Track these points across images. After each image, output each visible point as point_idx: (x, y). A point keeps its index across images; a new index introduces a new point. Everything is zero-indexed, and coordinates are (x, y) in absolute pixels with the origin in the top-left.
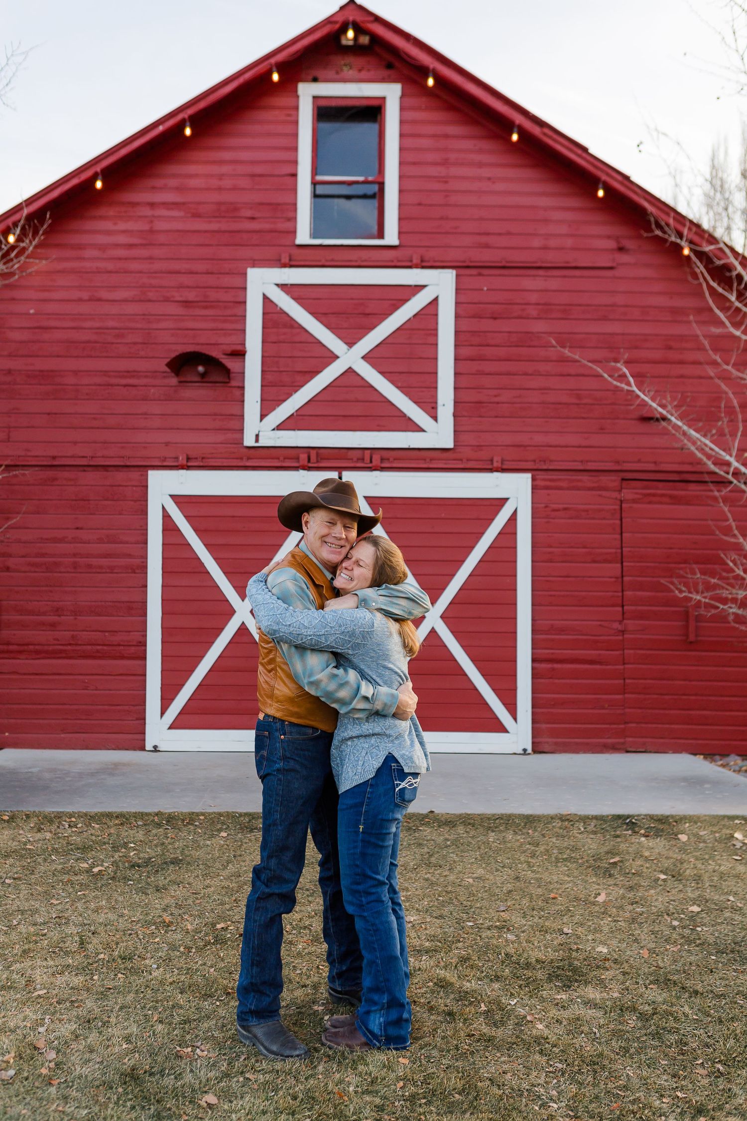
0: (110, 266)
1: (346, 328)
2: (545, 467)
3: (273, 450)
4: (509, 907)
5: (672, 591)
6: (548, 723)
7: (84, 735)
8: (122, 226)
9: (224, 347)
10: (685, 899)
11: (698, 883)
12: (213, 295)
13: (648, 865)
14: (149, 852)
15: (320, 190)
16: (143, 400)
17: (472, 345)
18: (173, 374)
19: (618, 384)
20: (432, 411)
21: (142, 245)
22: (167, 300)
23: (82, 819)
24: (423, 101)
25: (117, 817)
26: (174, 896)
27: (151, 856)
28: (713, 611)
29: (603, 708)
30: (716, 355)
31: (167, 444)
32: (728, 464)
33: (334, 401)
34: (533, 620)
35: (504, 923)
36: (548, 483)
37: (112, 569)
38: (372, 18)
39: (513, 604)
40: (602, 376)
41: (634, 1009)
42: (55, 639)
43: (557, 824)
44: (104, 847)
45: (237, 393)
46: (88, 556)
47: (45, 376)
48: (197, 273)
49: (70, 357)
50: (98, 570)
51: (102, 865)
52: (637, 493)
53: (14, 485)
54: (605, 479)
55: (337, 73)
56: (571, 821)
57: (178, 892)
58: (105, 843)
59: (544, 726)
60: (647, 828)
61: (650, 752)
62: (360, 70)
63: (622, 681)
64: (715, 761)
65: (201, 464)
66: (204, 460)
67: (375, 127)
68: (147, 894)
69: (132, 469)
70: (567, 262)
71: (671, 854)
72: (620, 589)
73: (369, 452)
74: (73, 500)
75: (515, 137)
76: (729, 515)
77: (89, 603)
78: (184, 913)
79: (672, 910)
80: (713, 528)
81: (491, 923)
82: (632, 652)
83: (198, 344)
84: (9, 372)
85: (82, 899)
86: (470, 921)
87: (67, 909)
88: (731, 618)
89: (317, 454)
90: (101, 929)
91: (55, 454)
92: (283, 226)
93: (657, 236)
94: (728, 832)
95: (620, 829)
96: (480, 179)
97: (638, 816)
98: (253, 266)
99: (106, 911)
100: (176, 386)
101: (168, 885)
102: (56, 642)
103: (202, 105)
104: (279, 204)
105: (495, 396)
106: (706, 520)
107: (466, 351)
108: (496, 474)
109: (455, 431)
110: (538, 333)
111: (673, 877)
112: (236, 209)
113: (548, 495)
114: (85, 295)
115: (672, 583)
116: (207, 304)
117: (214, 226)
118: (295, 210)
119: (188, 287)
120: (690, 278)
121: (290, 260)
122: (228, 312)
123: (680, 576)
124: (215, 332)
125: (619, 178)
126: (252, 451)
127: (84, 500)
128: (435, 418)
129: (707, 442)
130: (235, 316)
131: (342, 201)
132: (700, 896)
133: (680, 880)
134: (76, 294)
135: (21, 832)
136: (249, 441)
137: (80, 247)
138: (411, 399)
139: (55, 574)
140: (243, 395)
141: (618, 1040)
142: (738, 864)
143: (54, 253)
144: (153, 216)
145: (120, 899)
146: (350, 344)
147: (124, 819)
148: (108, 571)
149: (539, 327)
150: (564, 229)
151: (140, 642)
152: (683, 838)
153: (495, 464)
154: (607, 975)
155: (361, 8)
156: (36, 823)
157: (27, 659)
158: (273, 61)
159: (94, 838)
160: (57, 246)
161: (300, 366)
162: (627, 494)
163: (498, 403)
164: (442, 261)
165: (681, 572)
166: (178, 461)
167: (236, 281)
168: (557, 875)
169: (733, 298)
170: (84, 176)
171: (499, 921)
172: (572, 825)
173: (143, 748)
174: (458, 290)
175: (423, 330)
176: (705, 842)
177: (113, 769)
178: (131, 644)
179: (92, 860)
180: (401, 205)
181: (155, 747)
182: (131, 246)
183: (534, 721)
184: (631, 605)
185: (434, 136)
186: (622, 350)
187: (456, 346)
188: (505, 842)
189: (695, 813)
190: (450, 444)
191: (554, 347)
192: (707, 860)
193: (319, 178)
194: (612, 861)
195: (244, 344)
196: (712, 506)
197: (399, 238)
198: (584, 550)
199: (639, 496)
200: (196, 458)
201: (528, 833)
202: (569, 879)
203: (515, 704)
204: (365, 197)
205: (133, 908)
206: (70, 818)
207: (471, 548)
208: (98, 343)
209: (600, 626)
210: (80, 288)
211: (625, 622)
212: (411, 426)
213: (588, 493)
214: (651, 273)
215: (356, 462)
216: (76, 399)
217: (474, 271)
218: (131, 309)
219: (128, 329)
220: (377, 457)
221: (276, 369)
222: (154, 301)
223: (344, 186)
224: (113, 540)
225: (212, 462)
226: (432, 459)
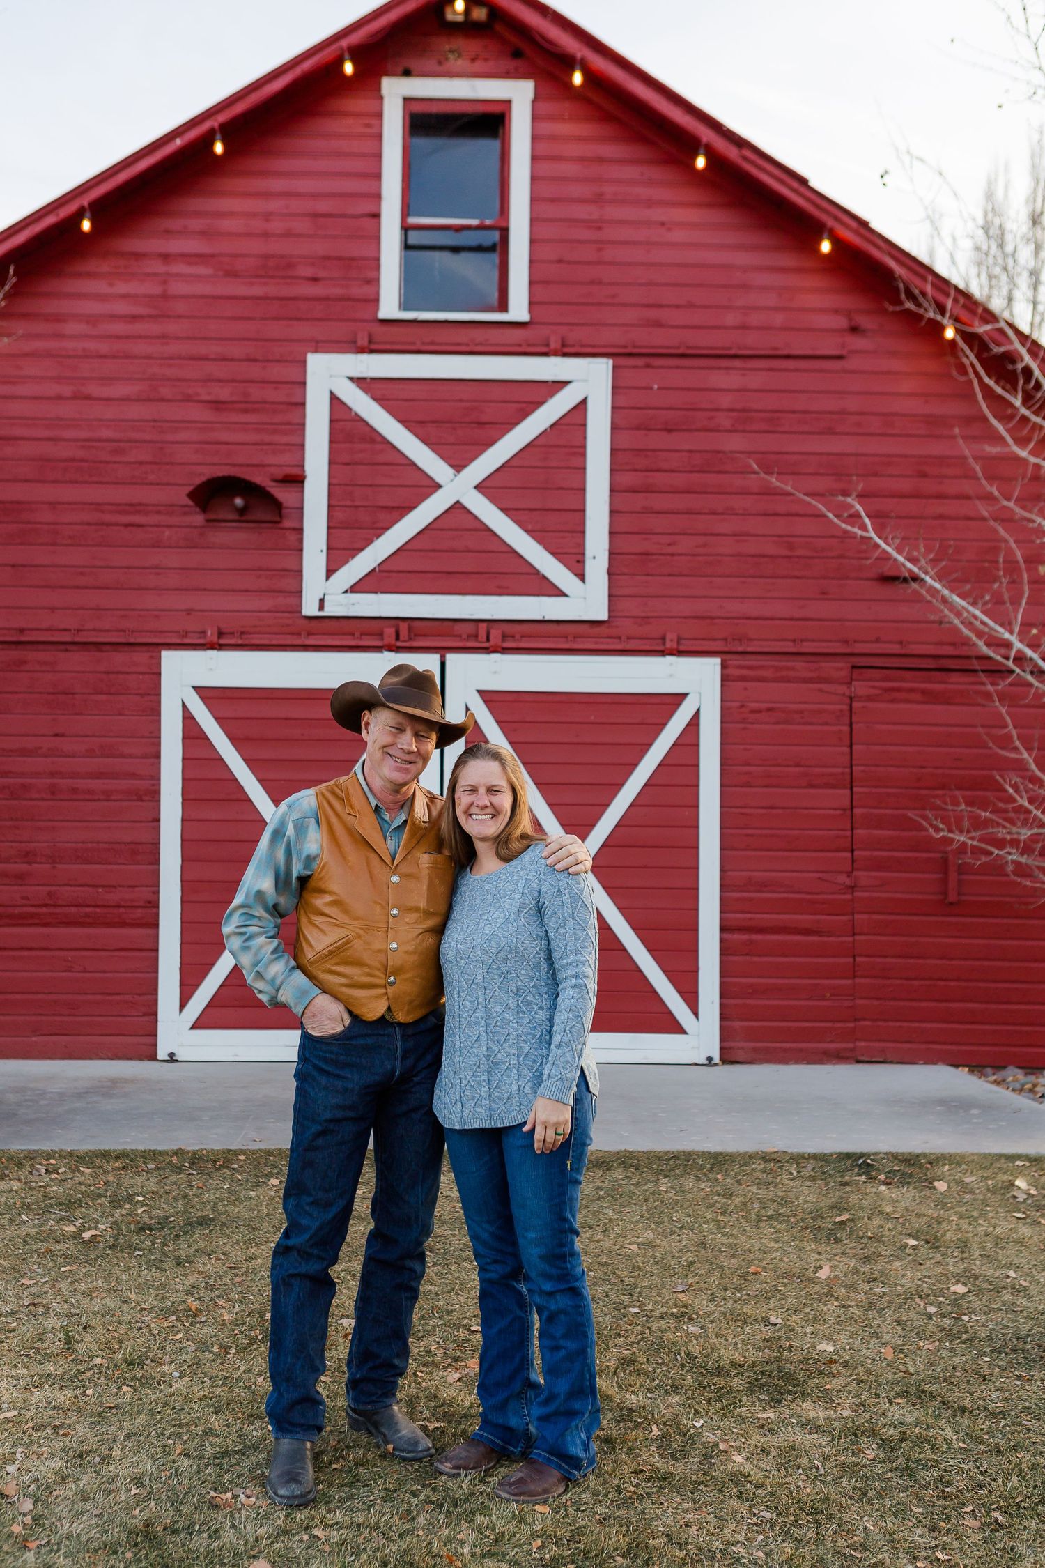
0: (104, 347)
1: (452, 444)
2: (740, 649)
3: (344, 622)
4: (691, 1285)
5: (925, 830)
6: (742, 1020)
7: (65, 1038)
8: (121, 288)
9: (272, 470)
10: (945, 1275)
11: (963, 1252)
12: (256, 393)
13: (890, 1226)
14: (165, 1208)
15: (414, 238)
16: (154, 547)
17: (636, 470)
18: (198, 509)
19: (849, 528)
20: (577, 567)
21: (150, 316)
22: (188, 399)
23: (66, 1161)
24: (566, 107)
25: (117, 1157)
26: (203, 1273)
27: (168, 1214)
28: (984, 859)
29: (823, 998)
30: (991, 486)
31: (189, 612)
32: (1008, 645)
33: (433, 550)
34: (722, 870)
35: (684, 1310)
36: (745, 672)
37: (107, 795)
39: (693, 847)
40: (825, 516)
41: (873, 1433)
42: (22, 898)
43: (759, 1165)
44: (99, 1201)
45: (292, 537)
46: (74, 775)
47: (9, 509)
48: (232, 360)
49: (45, 481)
50: (87, 797)
51: (96, 1228)
52: (873, 687)
54: (828, 667)
55: (440, 63)
56: (779, 1161)
57: (209, 1266)
58: (99, 1196)
59: (737, 1024)
60: (889, 1172)
61: (891, 1062)
62: (473, 60)
63: (851, 960)
64: (986, 1076)
65: (240, 642)
66: (243, 636)
67: (495, 144)
68: (163, 1270)
69: (137, 648)
70: (776, 349)
71: (923, 1210)
72: (849, 827)
73: (485, 625)
74: (48, 693)
75: (701, 162)
76: (1008, 720)
77: (74, 845)
78: (218, 1297)
79: (926, 1291)
80: (985, 737)
81: (665, 1310)
82: (865, 917)
83: (235, 465)
85: (67, 1277)
86: (634, 1307)
87: (46, 1293)
88: (1010, 868)
89: (410, 629)
90: (96, 1321)
91: (23, 625)
92: (358, 291)
93: (908, 311)
94: (1006, 1178)
95: (849, 1173)
96: (648, 224)
97: (876, 1154)
98: (316, 351)
99: (104, 1294)
100: (203, 527)
101: (194, 1255)
102: (24, 902)
103: (239, 108)
104: (352, 259)
105: (669, 545)
106: (974, 726)
107: (628, 479)
108: (669, 659)
109: (610, 596)
110: (731, 452)
111: (928, 1242)
112: (290, 266)
113: (746, 689)
114: (67, 390)
115: (925, 818)
116: (248, 406)
117: (258, 291)
118: (377, 268)
119: (220, 381)
120: (954, 373)
121: (370, 342)
122: (279, 418)
123: (935, 808)
124: (259, 447)
125: (853, 224)
126: (314, 623)
127: (67, 694)
128: (581, 576)
129: (977, 613)
131: (446, 256)
132: (966, 1270)
133: (937, 1248)
134: (53, 389)
136: (309, 608)
137: (58, 318)
138: (546, 548)
139: (24, 802)
140: (301, 541)
141: (851, 1478)
142: (1020, 1225)
143: (20, 328)
144: (168, 274)
145: (124, 1277)
146: (458, 467)
147: (128, 1160)
148: (102, 797)
149: (734, 443)
150: (771, 300)
151: (150, 902)
152: (941, 1186)
153: (668, 645)
154: (833, 1384)
158: (344, 43)
159: (83, 1188)
160: (26, 316)
161: (384, 500)
162: (859, 688)
163: (673, 555)
164: (594, 346)
165: (938, 802)
166: (205, 637)
167: (291, 373)
168: (759, 1239)
169: (1017, 402)
170: (64, 213)
171: (676, 1306)
172: (781, 1168)
173: (153, 1057)
174: (615, 388)
175: (564, 446)
176: (972, 1192)
177: (110, 1088)
178: (137, 904)
179: (81, 1221)
180: (532, 262)
181: (171, 1055)
182: (135, 318)
183: (723, 1017)
184: (864, 850)
185: (581, 159)
186: (854, 478)
187: (612, 471)
188: (683, 1192)
189: (959, 1151)
190: (603, 616)
191: (755, 473)
192: (976, 1219)
193: (413, 220)
194: (838, 1219)
195: (302, 466)
196: (983, 706)
197: (530, 311)
198: (797, 769)
199: (877, 692)
200: (232, 633)
201: (717, 1179)
202: (777, 1246)
203: (696, 993)
204: (479, 249)
205: (143, 1290)
206: (48, 1159)
207: (634, 765)
208: (86, 461)
209: (819, 878)
210: (58, 379)
211: (855, 873)
212: (546, 588)
213: (804, 686)
214: (896, 365)
215: (468, 640)
216: (54, 544)
217: (640, 362)
218: (136, 411)
219: (130, 441)
220: (496, 634)
221: (348, 503)
222: (169, 401)
223: (450, 233)
224: (109, 753)
225: (256, 639)
226: (577, 637)
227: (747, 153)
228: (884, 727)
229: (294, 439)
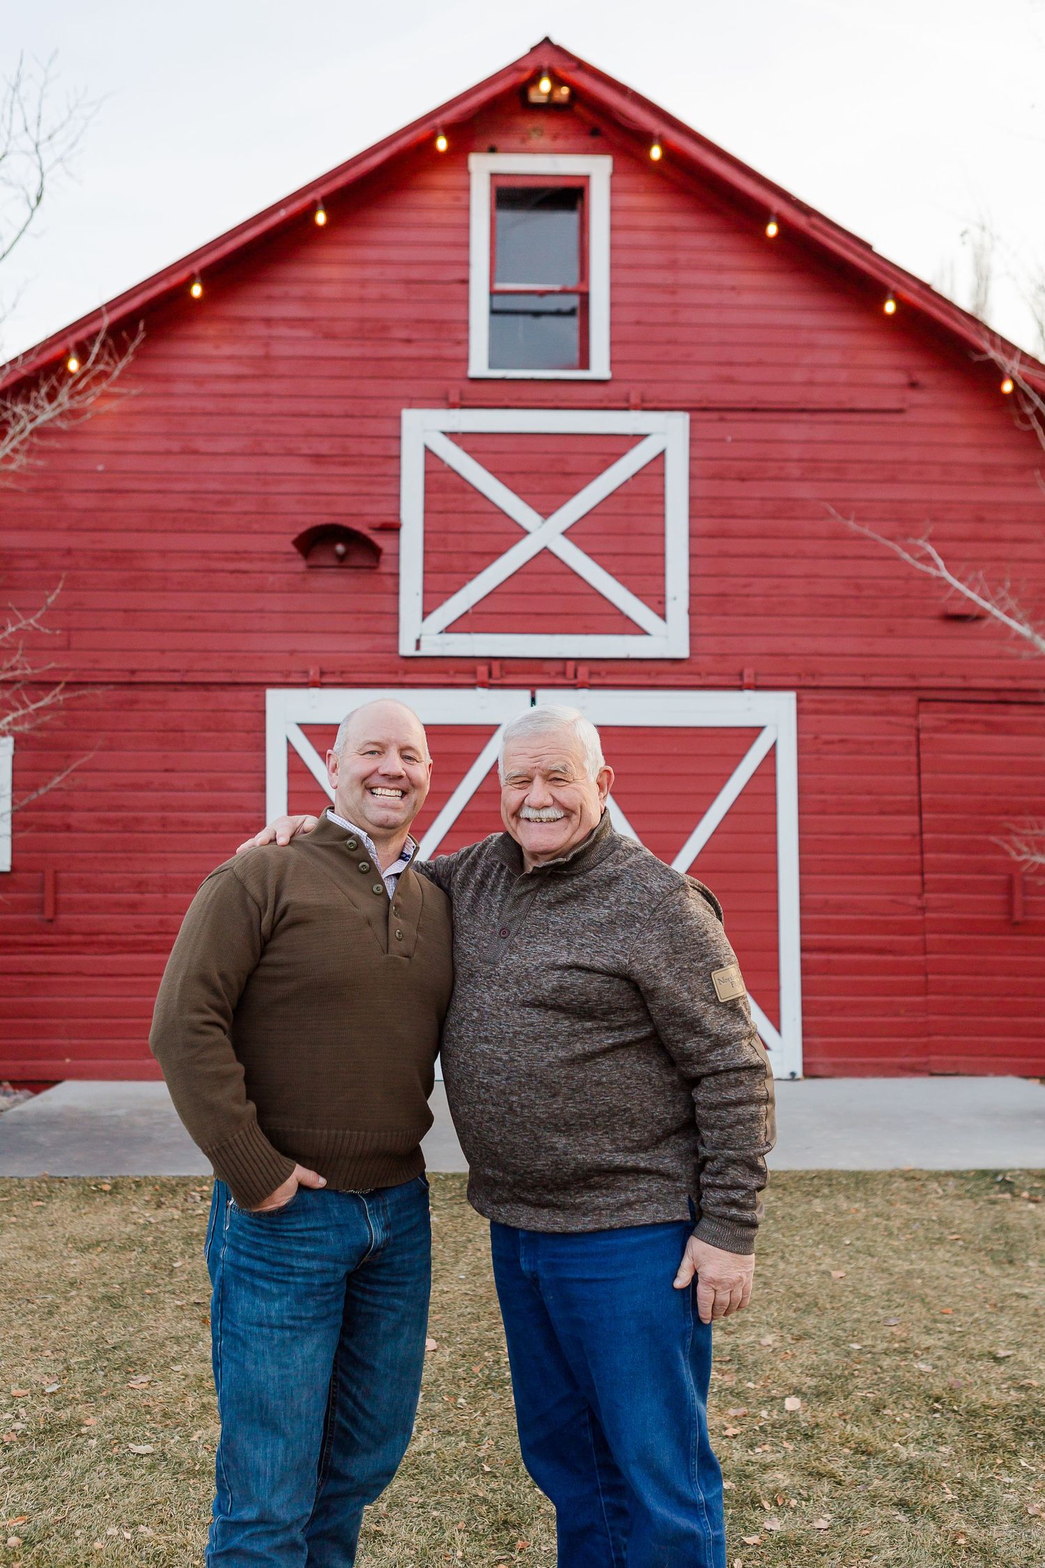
0: (210, 405)
1: (540, 493)
2: (814, 683)
3: (439, 662)
5: (1006, 853)
6: (822, 1036)
8: (227, 350)
9: (372, 519)
12: (354, 447)
15: (501, 303)
16: (257, 591)
17: (712, 517)
18: (300, 556)
19: (925, 568)
20: (659, 608)
21: (254, 376)
22: (290, 453)
24: (640, 181)
29: (897, 1015)
31: (292, 652)
33: (523, 593)
34: (802, 893)
35: (903, 1344)
36: (819, 706)
37: (216, 828)
38: (574, 64)
39: (772, 872)
40: (896, 558)
42: (137, 926)
43: (899, 1184)
45: (389, 582)
46: (182, 808)
47: (122, 558)
48: (332, 416)
49: (156, 531)
50: (198, 829)
52: (939, 719)
53: (77, 710)
54: (896, 700)
55: (523, 140)
56: (919, 1180)
59: (817, 1040)
60: (1031, 1189)
61: (963, 1075)
62: (555, 137)
63: (922, 978)
65: (340, 680)
66: (344, 675)
67: (575, 217)
69: (243, 688)
70: (841, 403)
72: (918, 849)
73: (572, 663)
74: (160, 731)
75: (772, 230)
81: (886, 1345)
82: (935, 936)
83: (334, 514)
84: (69, 552)
86: (852, 1342)
89: (502, 667)
91: (134, 666)
92: (449, 351)
95: (992, 1191)
96: (720, 288)
97: (1010, 1170)
98: (410, 407)
100: (303, 573)
102: (138, 930)
103: (340, 181)
104: (443, 322)
105: (745, 586)
106: (1034, 754)
107: (704, 525)
108: (747, 693)
109: (692, 635)
112: (385, 328)
113: (819, 721)
114: (175, 446)
115: (1008, 842)
116: (346, 459)
117: (355, 351)
118: (467, 329)
119: (320, 436)
120: (1018, 423)
121: (461, 399)
122: (375, 470)
123: (1017, 834)
124: (357, 497)
125: (915, 286)
126: (410, 663)
127: (176, 731)
128: (663, 616)
130: (385, 475)
131: (528, 320)
134: (162, 444)
135: (134, 1209)
136: (406, 648)
137: (167, 379)
138: (630, 590)
139: (136, 835)
140: (397, 585)
143: (137, 387)
144: (271, 337)
146: (546, 514)
148: (211, 829)
149: (803, 491)
150: (836, 358)
153: (746, 680)
155: (560, 50)
156: (152, 1195)
157: (96, 954)
158: (438, 121)
161: (476, 545)
162: (926, 719)
163: (748, 596)
164: (670, 401)
165: (1014, 827)
166: (308, 676)
167: (386, 427)
168: (939, 1262)
170: (174, 280)
171: (895, 1341)
172: (923, 1185)
174: (693, 441)
175: (645, 495)
180: (613, 324)
182: (239, 378)
183: (805, 1034)
184: (936, 872)
185: (657, 229)
186: (921, 523)
187: (691, 517)
188: (841, 1213)
190: (684, 652)
191: (831, 517)
193: (499, 286)
195: (398, 515)
197: (611, 369)
198: (868, 798)
199: (943, 723)
200: (333, 673)
201: (867, 1199)
202: (961, 1271)
203: (778, 1009)
204: (558, 313)
206: (200, 1186)
207: (715, 795)
208: (195, 511)
209: (892, 901)
210: (168, 435)
211: (926, 895)
212: (631, 627)
213: (873, 718)
214: (954, 418)
215: (555, 677)
216: (164, 590)
217: (714, 416)
218: (240, 465)
219: (235, 493)
220: (583, 671)
221: (442, 549)
222: (272, 455)
223: (535, 298)
224: (217, 786)
225: (355, 678)
226: (659, 673)
227: (815, 221)
228: (949, 757)
229: (390, 490)
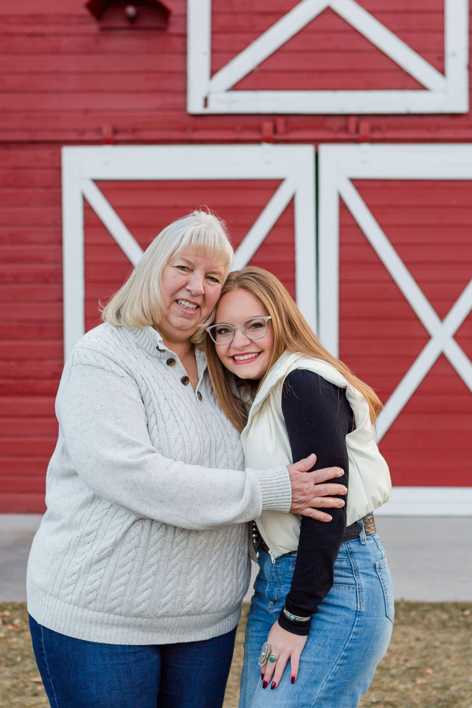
3: (226, 119)
16: (53, 53)
18: (93, 19)
20: (439, 63)
31: (87, 111)
33: (308, 51)
37: (17, 279)
45: (177, 42)
65: (133, 138)
66: (136, 133)
69: (41, 146)
73: (354, 119)
89: (287, 124)
100: (96, 35)
109: (470, 90)
126: (199, 121)
128: (442, 71)
136: (195, 106)
138: (410, 46)
140: (185, 45)
148: (11, 280)
161: (260, 6)
166: (101, 134)
178: (44, 375)
190: (462, 107)
200: (125, 131)
212: (410, 83)
215: (337, 132)
221: (228, 10)
224: (17, 239)
225: (146, 135)
226: (438, 128)
